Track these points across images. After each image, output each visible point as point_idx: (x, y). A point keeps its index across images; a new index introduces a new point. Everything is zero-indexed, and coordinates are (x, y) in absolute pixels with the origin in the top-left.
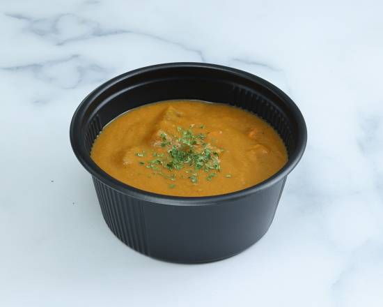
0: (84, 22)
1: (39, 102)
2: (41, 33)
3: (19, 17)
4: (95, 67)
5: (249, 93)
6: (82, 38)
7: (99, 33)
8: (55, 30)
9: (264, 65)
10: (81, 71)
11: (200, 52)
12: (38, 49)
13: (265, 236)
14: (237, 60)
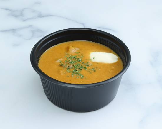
0: (34, 11)
1: (15, 45)
2: (16, 16)
3: (7, 9)
4: (39, 31)
5: (105, 40)
7: (40, 16)
8: (22, 15)
9: (110, 30)
10: (33, 32)
11: (83, 24)
12: (15, 23)
14: (99, 27)
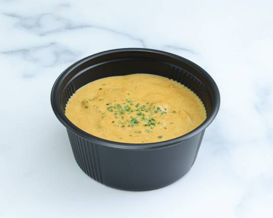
0: (59, 19)
1: (27, 76)
2: (28, 27)
3: (13, 15)
4: (67, 51)
5: (178, 70)
6: (57, 31)
7: (70, 27)
8: (38, 25)
9: (188, 50)
10: (57, 54)
11: (142, 41)
12: (27, 39)
13: (189, 172)
14: (169, 46)
